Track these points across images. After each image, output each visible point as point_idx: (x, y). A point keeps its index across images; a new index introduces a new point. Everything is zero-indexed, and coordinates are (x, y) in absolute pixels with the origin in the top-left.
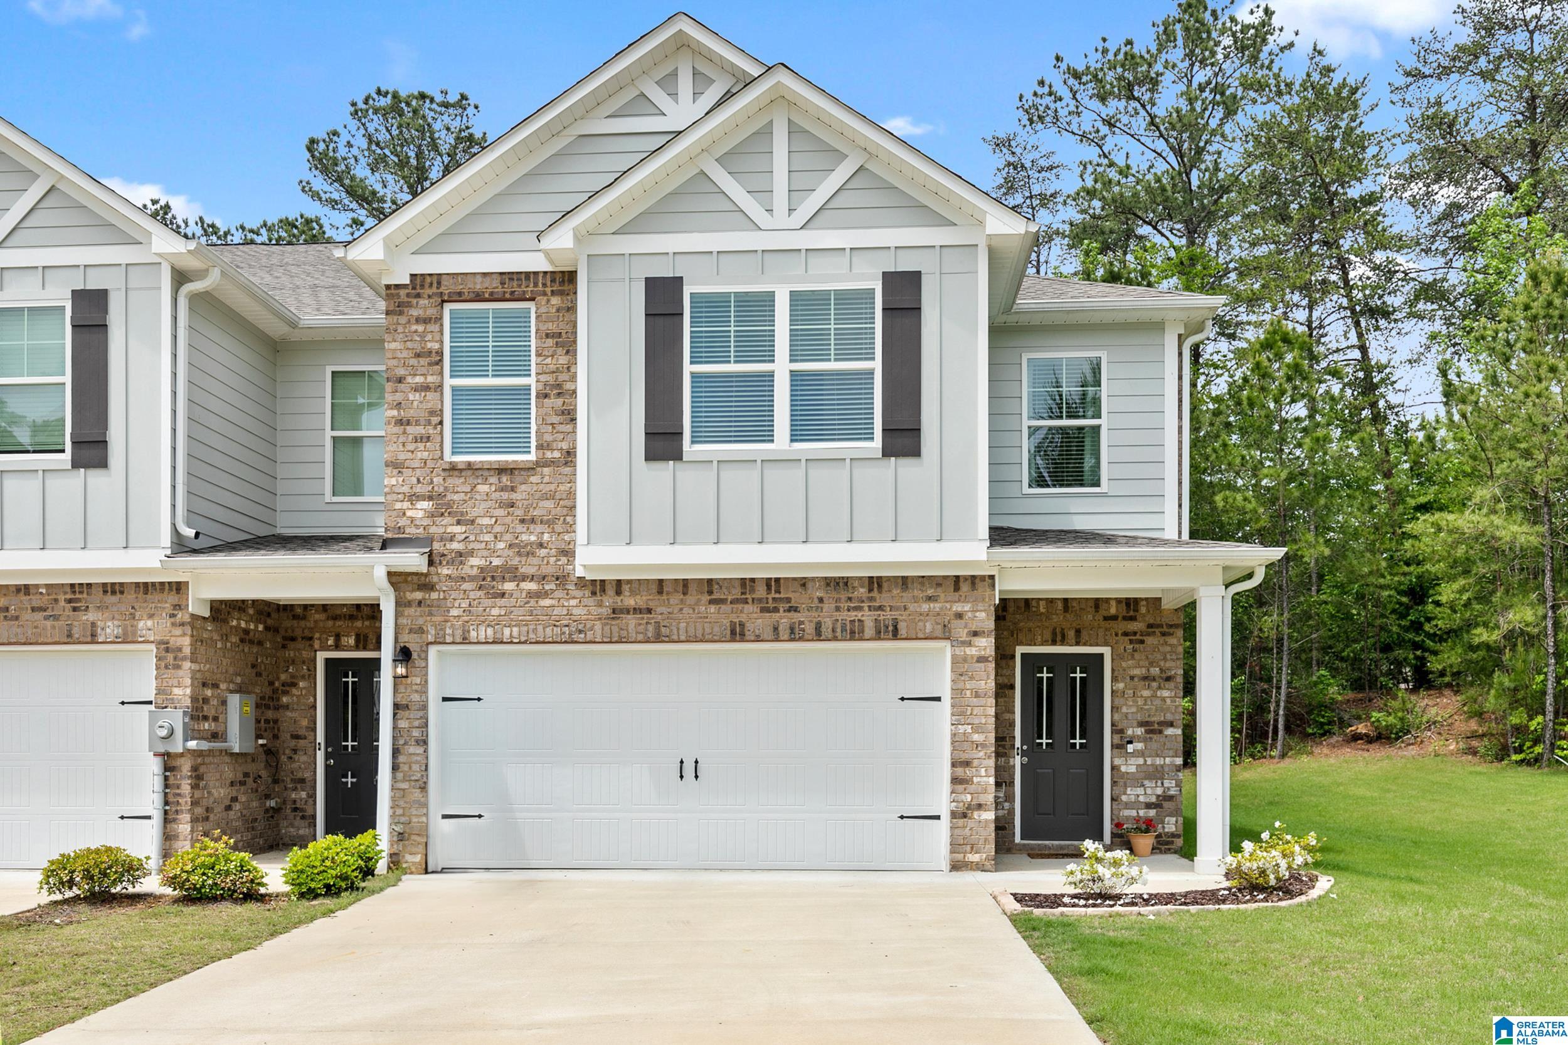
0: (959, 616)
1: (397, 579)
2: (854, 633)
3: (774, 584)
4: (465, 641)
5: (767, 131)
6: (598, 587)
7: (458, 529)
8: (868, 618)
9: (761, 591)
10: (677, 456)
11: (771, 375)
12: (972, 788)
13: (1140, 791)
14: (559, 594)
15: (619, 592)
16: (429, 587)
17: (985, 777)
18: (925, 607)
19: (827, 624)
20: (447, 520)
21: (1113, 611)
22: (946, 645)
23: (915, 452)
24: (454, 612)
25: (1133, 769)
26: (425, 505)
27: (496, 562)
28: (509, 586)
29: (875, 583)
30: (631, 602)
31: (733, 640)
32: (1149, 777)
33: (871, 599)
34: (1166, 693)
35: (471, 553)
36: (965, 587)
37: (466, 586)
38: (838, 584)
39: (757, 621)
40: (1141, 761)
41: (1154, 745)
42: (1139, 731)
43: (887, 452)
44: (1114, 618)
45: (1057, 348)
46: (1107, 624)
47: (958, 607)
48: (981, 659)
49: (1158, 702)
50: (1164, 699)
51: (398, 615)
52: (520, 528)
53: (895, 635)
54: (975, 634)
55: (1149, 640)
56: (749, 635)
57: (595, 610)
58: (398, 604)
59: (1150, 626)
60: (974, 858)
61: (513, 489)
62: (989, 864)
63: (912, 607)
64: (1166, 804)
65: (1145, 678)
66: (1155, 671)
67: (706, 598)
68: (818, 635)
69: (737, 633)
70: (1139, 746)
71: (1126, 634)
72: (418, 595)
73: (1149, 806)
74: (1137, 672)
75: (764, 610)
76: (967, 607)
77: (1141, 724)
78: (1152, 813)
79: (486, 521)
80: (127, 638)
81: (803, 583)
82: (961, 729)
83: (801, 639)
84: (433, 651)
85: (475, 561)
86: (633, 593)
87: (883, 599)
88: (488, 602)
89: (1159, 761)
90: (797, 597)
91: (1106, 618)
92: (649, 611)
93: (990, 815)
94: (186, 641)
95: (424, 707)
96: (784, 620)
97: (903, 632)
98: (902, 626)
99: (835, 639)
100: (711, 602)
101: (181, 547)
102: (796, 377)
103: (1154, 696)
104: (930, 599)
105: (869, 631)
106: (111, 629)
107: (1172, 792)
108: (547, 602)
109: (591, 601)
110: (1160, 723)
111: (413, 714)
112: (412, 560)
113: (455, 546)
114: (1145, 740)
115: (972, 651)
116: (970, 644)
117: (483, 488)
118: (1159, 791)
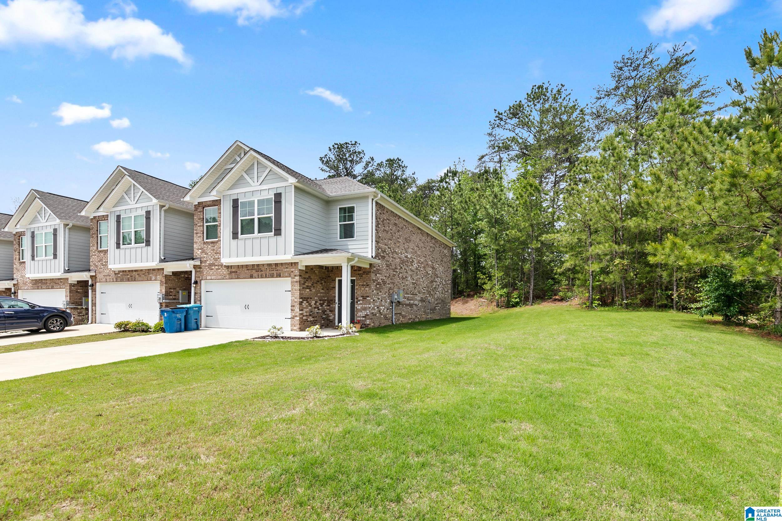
0: (292, 272)
1: (195, 267)
2: (272, 276)
3: (258, 265)
4: (206, 279)
5: (253, 164)
6: (228, 267)
7: (205, 256)
8: (275, 272)
9: (256, 267)
10: (237, 238)
11: (254, 219)
12: (294, 312)
13: (361, 313)
14: (221, 269)
15: (231, 268)
16: (200, 268)
17: (297, 309)
18: (286, 270)
19: (268, 274)
20: (204, 254)
21: (356, 269)
22: (290, 278)
23: (280, 234)
24: (205, 273)
25: (360, 308)
26: (200, 251)
27: (211, 262)
28: (213, 267)
29: (276, 265)
30: (233, 270)
31: (251, 278)
32: (363, 310)
33: (276, 268)
34: (367, 289)
35: (207, 260)
36: (293, 265)
37: (207, 268)
38: (270, 265)
39: (255, 274)
40: (361, 306)
41: (364, 302)
42: (361, 298)
43: (275, 235)
44: (356, 270)
45: (345, 205)
46: (354, 272)
47: (292, 270)
48: (297, 282)
49: (365, 291)
50: (367, 290)
51: (196, 274)
52: (215, 255)
53: (280, 276)
54: (295, 276)
55: (364, 276)
56: (254, 277)
57: (227, 272)
58: (196, 272)
59: (364, 272)
60: (295, 328)
61: (214, 247)
62: (298, 330)
63: (284, 270)
64: (367, 317)
65: (363, 285)
66: (365, 283)
67: (246, 269)
68: (266, 277)
69: (251, 277)
70: (361, 302)
71: (358, 274)
72: (199, 270)
73: (363, 317)
74: (361, 284)
75: (256, 271)
76: (294, 270)
77: (362, 297)
78: (364, 319)
79: (210, 254)
80: (155, 280)
81: (263, 265)
82: (293, 298)
83: (263, 278)
84: (202, 281)
85: (208, 262)
86: (234, 268)
87: (278, 268)
88: (210, 271)
89: (365, 306)
90: (263, 269)
91: (354, 270)
92: (237, 272)
93: (298, 318)
94: (164, 280)
95: (200, 293)
96: (260, 273)
97: (281, 276)
98: (281, 274)
99: (269, 277)
100: (247, 270)
101: (162, 261)
102: (259, 218)
103: (364, 290)
104: (287, 268)
105: (275, 276)
106: (153, 278)
107: (368, 314)
108: (219, 271)
109: (226, 270)
110: (366, 296)
111: (198, 295)
112: (198, 263)
113: (205, 259)
114: (362, 301)
115: (295, 280)
116: (294, 278)
117: (209, 247)
118: (365, 313)
